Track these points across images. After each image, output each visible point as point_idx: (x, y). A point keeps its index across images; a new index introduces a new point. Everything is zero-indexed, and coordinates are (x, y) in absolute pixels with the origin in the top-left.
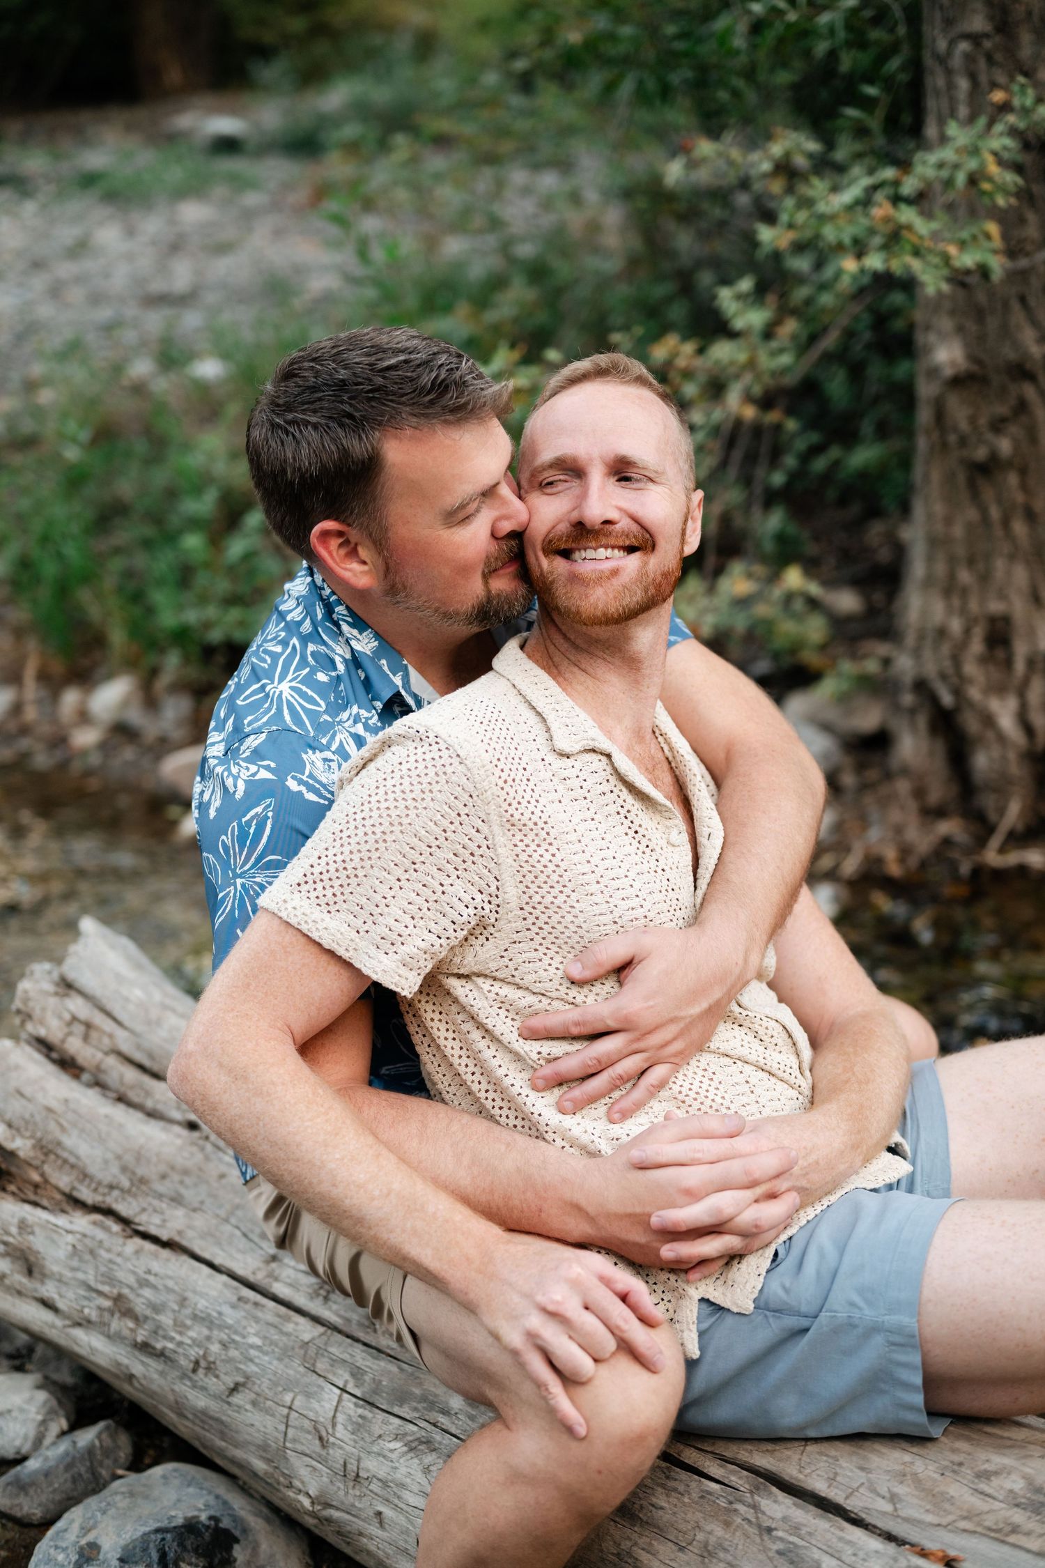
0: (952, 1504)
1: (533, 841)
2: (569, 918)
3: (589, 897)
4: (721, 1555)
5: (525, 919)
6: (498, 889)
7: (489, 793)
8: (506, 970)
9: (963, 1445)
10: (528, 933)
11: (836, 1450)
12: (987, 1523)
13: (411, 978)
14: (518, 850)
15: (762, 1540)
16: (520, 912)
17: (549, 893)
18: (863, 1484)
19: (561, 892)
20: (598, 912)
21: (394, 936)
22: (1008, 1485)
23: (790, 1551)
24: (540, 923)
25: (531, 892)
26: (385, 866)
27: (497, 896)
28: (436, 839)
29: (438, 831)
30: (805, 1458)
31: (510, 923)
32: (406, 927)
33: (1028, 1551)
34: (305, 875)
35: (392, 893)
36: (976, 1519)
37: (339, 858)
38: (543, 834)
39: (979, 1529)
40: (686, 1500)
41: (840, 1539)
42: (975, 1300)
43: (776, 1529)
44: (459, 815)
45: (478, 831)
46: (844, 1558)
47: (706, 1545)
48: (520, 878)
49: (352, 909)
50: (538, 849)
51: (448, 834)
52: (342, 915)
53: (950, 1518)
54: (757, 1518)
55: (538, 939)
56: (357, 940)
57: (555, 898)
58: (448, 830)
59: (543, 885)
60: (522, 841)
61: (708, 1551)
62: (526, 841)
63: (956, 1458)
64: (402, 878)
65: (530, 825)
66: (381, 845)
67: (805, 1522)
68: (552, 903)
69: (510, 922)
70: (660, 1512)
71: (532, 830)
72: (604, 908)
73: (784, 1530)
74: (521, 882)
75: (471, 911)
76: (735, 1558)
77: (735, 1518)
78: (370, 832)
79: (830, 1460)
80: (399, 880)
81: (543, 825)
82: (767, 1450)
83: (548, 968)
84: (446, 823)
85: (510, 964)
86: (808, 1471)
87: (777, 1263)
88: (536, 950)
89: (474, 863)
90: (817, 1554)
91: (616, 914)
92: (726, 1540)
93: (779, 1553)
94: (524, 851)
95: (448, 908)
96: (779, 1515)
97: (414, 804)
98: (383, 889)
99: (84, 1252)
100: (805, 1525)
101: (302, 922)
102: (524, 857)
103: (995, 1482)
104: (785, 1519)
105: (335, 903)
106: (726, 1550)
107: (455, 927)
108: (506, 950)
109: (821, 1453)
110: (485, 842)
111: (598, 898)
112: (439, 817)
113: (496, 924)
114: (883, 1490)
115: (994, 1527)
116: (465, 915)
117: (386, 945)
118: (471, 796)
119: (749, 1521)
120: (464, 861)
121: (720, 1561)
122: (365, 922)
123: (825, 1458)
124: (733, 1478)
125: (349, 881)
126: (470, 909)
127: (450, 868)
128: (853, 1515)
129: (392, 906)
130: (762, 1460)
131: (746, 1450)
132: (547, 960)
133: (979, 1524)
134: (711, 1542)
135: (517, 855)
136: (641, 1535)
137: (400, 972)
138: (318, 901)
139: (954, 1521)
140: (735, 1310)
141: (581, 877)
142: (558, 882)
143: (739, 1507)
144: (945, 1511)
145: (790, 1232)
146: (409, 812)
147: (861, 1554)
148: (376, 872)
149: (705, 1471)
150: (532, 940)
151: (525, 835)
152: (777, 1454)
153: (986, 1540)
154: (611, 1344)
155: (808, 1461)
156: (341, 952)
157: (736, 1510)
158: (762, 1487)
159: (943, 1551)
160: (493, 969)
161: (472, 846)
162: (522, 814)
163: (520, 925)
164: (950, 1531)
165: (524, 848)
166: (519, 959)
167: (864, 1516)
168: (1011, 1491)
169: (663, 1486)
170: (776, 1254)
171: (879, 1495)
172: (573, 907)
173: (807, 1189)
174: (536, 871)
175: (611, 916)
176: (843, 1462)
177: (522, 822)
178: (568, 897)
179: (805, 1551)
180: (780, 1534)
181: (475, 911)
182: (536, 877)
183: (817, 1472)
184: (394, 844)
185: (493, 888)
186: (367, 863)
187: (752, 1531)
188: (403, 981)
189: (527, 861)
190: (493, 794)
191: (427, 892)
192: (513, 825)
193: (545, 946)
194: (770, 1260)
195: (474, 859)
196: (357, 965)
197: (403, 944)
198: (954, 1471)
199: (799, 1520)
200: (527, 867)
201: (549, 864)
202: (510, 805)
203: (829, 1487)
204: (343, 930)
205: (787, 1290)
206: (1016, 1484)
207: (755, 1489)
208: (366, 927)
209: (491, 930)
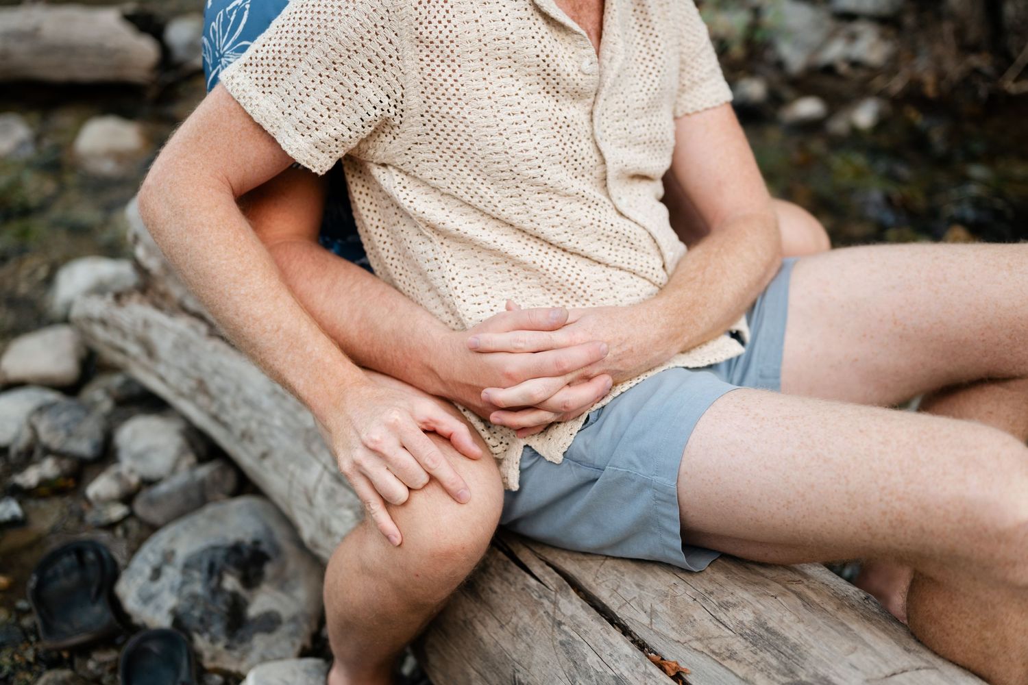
0: (693, 626)
1: (438, 56)
2: (461, 127)
3: (480, 111)
4: (524, 637)
5: (424, 125)
6: (403, 96)
7: (404, 11)
8: (409, 166)
9: (720, 577)
10: (426, 137)
11: (625, 568)
12: (713, 647)
13: (322, 159)
14: (423, 64)
15: (553, 631)
16: (421, 119)
17: (445, 104)
18: (635, 598)
19: (456, 104)
20: (486, 124)
21: (310, 122)
22: (740, 617)
23: (569, 644)
24: (437, 130)
25: (430, 102)
26: (310, 61)
27: (401, 102)
28: (354, 44)
29: (356, 37)
30: (601, 570)
31: (412, 128)
32: (321, 116)
33: (737, 676)
34: (251, 58)
35: (313, 85)
36: (706, 642)
37: (277, 49)
38: (448, 51)
39: (705, 651)
40: (513, 590)
41: (605, 640)
42: (719, 478)
43: (564, 624)
44: (376, 25)
45: (391, 43)
46: (603, 657)
47: (516, 627)
48: (422, 88)
49: (281, 93)
50: (441, 64)
51: (365, 41)
52: (273, 97)
53: (688, 637)
54: (554, 612)
55: (435, 143)
56: (282, 120)
57: (451, 109)
58: (365, 37)
59: (441, 97)
60: (428, 56)
61: (517, 632)
62: (432, 56)
63: (710, 587)
64: (323, 74)
65: (437, 42)
66: (309, 43)
67: (585, 622)
68: (448, 113)
69: (412, 126)
70: (494, 595)
71: (438, 47)
72: (492, 121)
73: (569, 626)
74: (423, 92)
75: (378, 112)
76: (532, 641)
77: (540, 610)
78: (302, 31)
79: (619, 575)
80: (320, 75)
81: (449, 44)
82: (578, 560)
83: (442, 168)
84: (364, 32)
85: (412, 160)
86: (600, 581)
87: (586, 425)
88: (433, 152)
89: (384, 70)
90: (586, 649)
91: (502, 127)
92: (529, 626)
93: (562, 643)
94: (429, 65)
95: (359, 107)
96: (569, 613)
97: (339, 11)
98: (307, 81)
99: (182, 345)
100: (584, 624)
101: (241, 97)
102: (427, 70)
103: (732, 612)
104: (572, 617)
105: (269, 86)
106: (528, 634)
107: (363, 123)
108: (410, 149)
109: (614, 568)
110: (396, 53)
111: (487, 112)
112: (358, 25)
113: (401, 126)
114: (647, 607)
115: (717, 651)
116: (373, 115)
117: (303, 128)
118: (388, 11)
119: (549, 614)
120: (377, 68)
121: (523, 641)
122: (289, 106)
123: (615, 572)
124: (547, 578)
125: (281, 69)
126: (377, 110)
127: (364, 72)
128: (622, 622)
129: (312, 97)
130: (571, 567)
131: (562, 556)
132: (442, 162)
133: (707, 647)
134: (520, 626)
135: (422, 69)
136: (479, 611)
137: (313, 153)
138: (256, 82)
139: (690, 641)
140: (548, 459)
141: (475, 92)
142: (454, 95)
143: (546, 602)
144: (685, 631)
145: (603, 403)
146: (334, 18)
147: (616, 656)
148: (303, 65)
149: (531, 568)
150: (430, 143)
151: (432, 52)
152: (583, 563)
153: (709, 659)
154: (424, 478)
155: (603, 572)
156: (267, 127)
157: (542, 604)
158: (564, 588)
159: (677, 663)
160: (399, 163)
161: (384, 55)
162: (431, 33)
163: (420, 129)
164: (686, 648)
165: (429, 63)
166: (420, 157)
167: (629, 624)
168: (741, 622)
169: (500, 575)
170: (588, 418)
171: (643, 609)
172: (464, 118)
173: (621, 371)
174: (436, 84)
175: (497, 129)
176: (627, 578)
177: (429, 40)
178: (462, 108)
179: (578, 646)
180: (566, 628)
181: (382, 113)
182: (436, 89)
183: (607, 583)
184: (319, 44)
185: (399, 95)
186: (297, 57)
187: (548, 622)
188: (315, 161)
189: (430, 75)
190: (407, 12)
191: (342, 89)
192: (421, 42)
193: (441, 149)
194: (582, 423)
195: (385, 67)
196: (279, 141)
197: (317, 129)
198: (704, 599)
199: (582, 620)
200: (430, 80)
201: (449, 79)
202: (421, 23)
203: (610, 596)
204: (271, 109)
205: (586, 446)
206: (747, 616)
207: (560, 589)
208: (289, 111)
209: (396, 130)
